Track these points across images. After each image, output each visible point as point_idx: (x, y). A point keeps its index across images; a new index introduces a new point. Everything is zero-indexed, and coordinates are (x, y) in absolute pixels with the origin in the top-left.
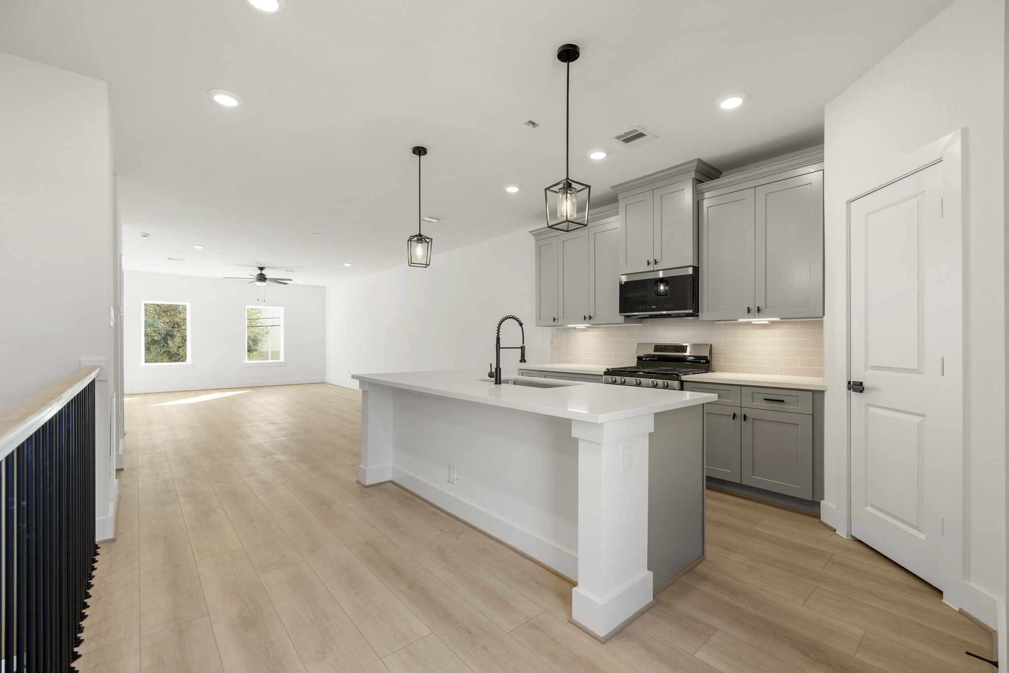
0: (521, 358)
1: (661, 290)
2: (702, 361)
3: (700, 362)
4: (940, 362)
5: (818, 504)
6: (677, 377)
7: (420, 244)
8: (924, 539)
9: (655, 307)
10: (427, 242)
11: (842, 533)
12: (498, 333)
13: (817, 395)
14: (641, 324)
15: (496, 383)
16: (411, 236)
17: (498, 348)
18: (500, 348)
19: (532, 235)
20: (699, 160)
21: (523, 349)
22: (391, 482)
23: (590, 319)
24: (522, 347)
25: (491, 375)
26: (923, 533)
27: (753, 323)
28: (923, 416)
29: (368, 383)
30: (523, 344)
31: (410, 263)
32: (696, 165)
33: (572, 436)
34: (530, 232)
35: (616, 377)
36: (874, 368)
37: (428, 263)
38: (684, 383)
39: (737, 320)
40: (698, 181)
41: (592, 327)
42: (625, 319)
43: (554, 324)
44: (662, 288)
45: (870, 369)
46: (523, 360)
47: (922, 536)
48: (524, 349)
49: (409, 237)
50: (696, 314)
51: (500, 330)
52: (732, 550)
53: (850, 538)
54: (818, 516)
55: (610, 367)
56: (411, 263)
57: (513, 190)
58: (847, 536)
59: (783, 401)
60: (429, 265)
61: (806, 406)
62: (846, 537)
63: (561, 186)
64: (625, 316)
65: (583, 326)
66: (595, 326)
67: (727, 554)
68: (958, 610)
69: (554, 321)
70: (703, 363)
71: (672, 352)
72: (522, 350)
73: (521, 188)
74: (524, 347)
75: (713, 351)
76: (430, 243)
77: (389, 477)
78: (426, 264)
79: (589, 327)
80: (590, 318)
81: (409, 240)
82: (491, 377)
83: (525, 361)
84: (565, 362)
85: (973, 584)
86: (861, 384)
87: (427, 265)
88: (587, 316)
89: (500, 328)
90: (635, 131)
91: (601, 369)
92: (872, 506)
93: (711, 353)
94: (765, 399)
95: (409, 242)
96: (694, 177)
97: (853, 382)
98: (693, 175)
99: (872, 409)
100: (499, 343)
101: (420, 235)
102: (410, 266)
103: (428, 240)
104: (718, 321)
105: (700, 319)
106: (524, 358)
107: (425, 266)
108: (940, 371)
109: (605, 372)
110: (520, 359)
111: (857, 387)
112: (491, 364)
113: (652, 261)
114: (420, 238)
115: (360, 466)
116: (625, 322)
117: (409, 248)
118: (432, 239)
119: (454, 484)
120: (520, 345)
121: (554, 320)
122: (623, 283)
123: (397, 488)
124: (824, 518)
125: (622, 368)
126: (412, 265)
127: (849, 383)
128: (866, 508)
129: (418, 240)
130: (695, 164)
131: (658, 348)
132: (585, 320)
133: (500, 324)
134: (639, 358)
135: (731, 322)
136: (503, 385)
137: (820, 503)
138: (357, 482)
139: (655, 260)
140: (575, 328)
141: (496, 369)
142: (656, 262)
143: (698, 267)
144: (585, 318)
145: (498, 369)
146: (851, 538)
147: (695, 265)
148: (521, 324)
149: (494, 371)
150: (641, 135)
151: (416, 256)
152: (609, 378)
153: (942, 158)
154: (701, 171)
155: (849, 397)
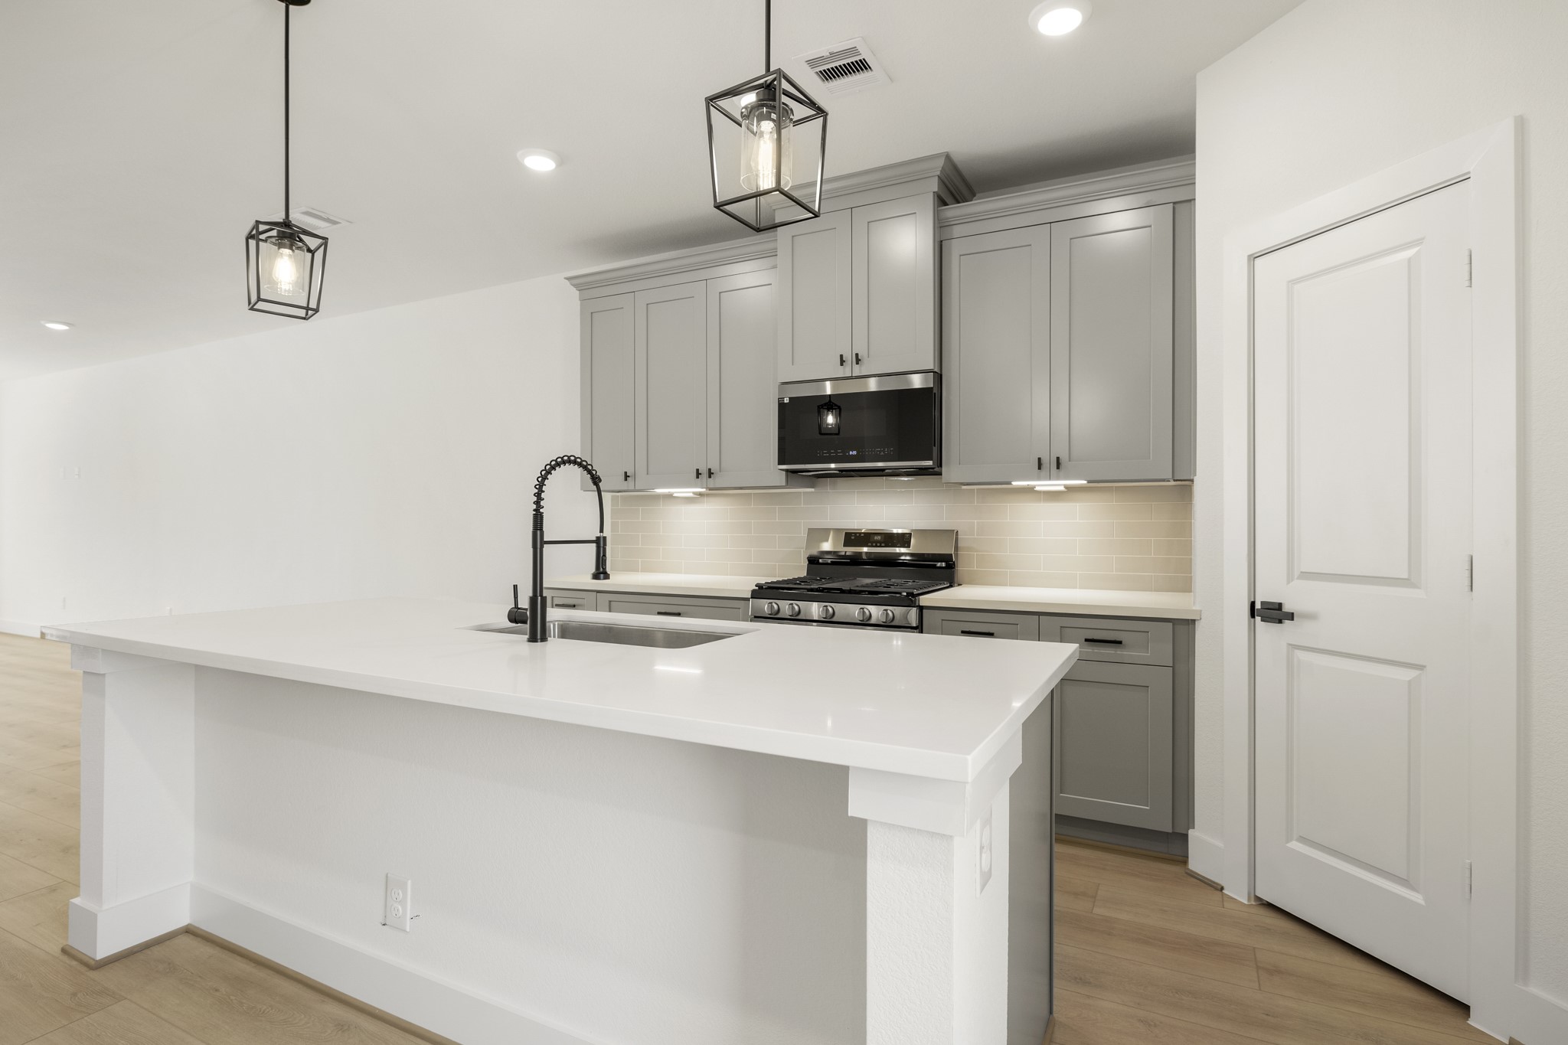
0: (597, 567)
1: (832, 425)
2: (939, 564)
3: (934, 567)
4: (1467, 566)
5: (1184, 838)
6: (910, 600)
7: (286, 251)
8: (1422, 902)
9: (855, 453)
10: (309, 250)
11: (1237, 891)
12: (537, 503)
13: (1182, 629)
14: (813, 490)
15: (533, 639)
16: (258, 222)
17: (539, 542)
18: (543, 543)
19: (574, 285)
20: (948, 157)
21: (600, 543)
22: (189, 931)
23: (710, 477)
24: (598, 538)
25: (515, 616)
26: (1417, 892)
27: (1037, 488)
28: (1421, 667)
29: (103, 650)
30: (602, 531)
31: (254, 298)
32: (942, 165)
33: (849, 815)
34: (566, 278)
35: (779, 602)
36: (1306, 575)
37: (313, 305)
38: (924, 611)
39: (1010, 483)
40: (941, 201)
41: (708, 495)
42: (787, 476)
43: (624, 485)
44: (830, 419)
45: (1298, 578)
46: (601, 573)
47: (1417, 898)
48: (605, 544)
49: (252, 223)
50: (937, 469)
51: (543, 495)
52: (1090, 983)
53: (1254, 903)
54: (1184, 860)
55: (763, 581)
56: (259, 299)
57: (540, 163)
58: (1249, 900)
59: (1120, 642)
60: (316, 311)
61: (1161, 650)
62: (1246, 902)
63: (750, 98)
64: (787, 471)
65: (687, 492)
66: (715, 491)
67: (1088, 997)
68: (1507, 1042)
69: (626, 480)
70: (940, 568)
71: (880, 546)
72: (598, 548)
73: (561, 161)
74: (605, 538)
75: (959, 545)
76: (319, 255)
77: (181, 918)
78: (307, 309)
79: (701, 494)
80: (710, 474)
81: (250, 237)
82: (516, 622)
83: (607, 576)
84: (645, 570)
85: (1533, 990)
86: (1280, 605)
87: (310, 311)
88: (703, 470)
89: (544, 488)
90: (853, 51)
91: (744, 585)
92: (1303, 840)
93: (956, 548)
94: (1086, 640)
95: (252, 243)
96: (936, 190)
97: (1262, 603)
98: (934, 186)
99: (1301, 655)
100: (541, 530)
101: (287, 224)
102: (252, 309)
103: (312, 243)
104: (968, 484)
105: (944, 481)
106: (604, 569)
107: (302, 313)
108: (1467, 582)
109: (753, 591)
110: (593, 570)
111: (1273, 613)
112: (515, 587)
113: (848, 357)
114: (288, 234)
115: (76, 901)
116: (788, 485)
117: (251, 259)
118: (325, 239)
119: (405, 931)
120: (594, 534)
121: (626, 477)
122: (786, 400)
123: (208, 950)
124: (1195, 864)
125: (784, 582)
126: (261, 305)
127: (1253, 604)
128: (1289, 845)
129: (281, 236)
130: (941, 162)
131: (852, 538)
132: (698, 477)
133: (544, 478)
134: (813, 561)
135: (998, 488)
136: (555, 644)
137: (1186, 836)
138: (64, 951)
139: (857, 355)
140: (670, 496)
141: (533, 601)
142: (858, 361)
143: (941, 375)
144: (698, 474)
145: (538, 600)
146: (1255, 901)
147: (937, 370)
148: (596, 480)
149: (524, 603)
150: (861, 66)
151: (273, 284)
152: (765, 605)
153: (1469, 173)
154: (947, 183)
155: (1253, 630)
